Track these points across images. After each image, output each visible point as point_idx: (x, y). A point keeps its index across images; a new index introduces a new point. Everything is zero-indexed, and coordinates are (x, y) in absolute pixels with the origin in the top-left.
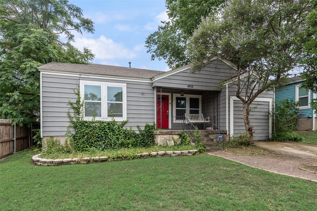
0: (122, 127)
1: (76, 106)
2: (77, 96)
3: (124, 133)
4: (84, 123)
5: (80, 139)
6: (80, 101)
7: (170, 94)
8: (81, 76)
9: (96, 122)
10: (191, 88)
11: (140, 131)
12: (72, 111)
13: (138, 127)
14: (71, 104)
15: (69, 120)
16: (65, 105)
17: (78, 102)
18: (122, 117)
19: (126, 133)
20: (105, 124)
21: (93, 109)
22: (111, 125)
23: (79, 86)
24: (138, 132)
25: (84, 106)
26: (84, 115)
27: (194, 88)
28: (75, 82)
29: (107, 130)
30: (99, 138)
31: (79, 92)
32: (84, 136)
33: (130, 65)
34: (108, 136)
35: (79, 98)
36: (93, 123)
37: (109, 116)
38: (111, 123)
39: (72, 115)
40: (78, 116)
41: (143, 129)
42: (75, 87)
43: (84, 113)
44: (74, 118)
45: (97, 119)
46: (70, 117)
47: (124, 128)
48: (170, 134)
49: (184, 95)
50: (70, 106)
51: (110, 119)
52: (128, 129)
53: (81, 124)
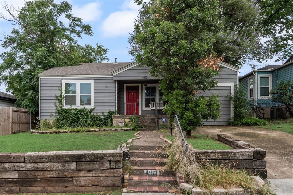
0: (90, 113)
1: (59, 98)
2: (60, 92)
3: (91, 117)
4: (64, 110)
5: (62, 121)
6: (62, 95)
7: (140, 85)
8: (63, 77)
9: (72, 109)
10: (145, 79)
11: (104, 116)
12: (57, 102)
13: (103, 113)
14: (57, 97)
15: (55, 108)
16: (53, 98)
17: (61, 95)
18: (90, 105)
19: (93, 117)
20: (78, 111)
21: (71, 100)
22: (82, 111)
23: (62, 85)
24: (102, 117)
25: (65, 98)
26: (65, 105)
27: (148, 79)
28: (59, 82)
29: (79, 115)
30: (73, 120)
31: (61, 88)
32: (64, 119)
33: (116, 61)
34: (79, 120)
35: (62, 93)
36: (70, 110)
37: (81, 105)
38: (82, 110)
39: (57, 105)
40: (61, 105)
41: (106, 114)
42: (59, 85)
43: (65, 103)
44: (59, 107)
45: (73, 107)
46: (56, 106)
47: (92, 114)
48: (122, 118)
49: (147, 84)
50: (56, 99)
51: (82, 107)
52: (95, 114)
53: (62, 111)
